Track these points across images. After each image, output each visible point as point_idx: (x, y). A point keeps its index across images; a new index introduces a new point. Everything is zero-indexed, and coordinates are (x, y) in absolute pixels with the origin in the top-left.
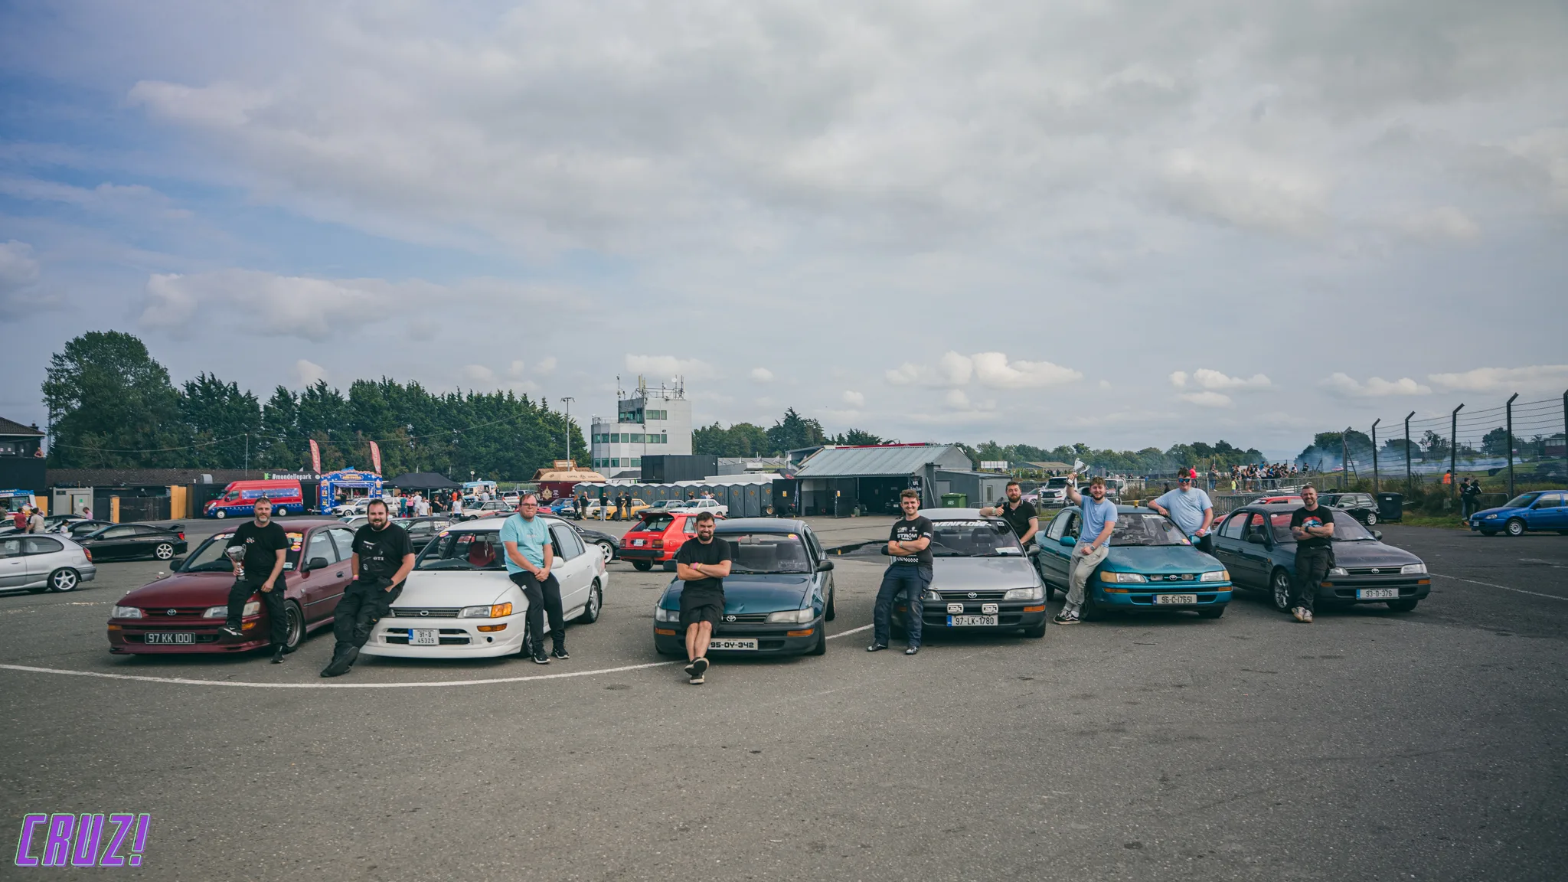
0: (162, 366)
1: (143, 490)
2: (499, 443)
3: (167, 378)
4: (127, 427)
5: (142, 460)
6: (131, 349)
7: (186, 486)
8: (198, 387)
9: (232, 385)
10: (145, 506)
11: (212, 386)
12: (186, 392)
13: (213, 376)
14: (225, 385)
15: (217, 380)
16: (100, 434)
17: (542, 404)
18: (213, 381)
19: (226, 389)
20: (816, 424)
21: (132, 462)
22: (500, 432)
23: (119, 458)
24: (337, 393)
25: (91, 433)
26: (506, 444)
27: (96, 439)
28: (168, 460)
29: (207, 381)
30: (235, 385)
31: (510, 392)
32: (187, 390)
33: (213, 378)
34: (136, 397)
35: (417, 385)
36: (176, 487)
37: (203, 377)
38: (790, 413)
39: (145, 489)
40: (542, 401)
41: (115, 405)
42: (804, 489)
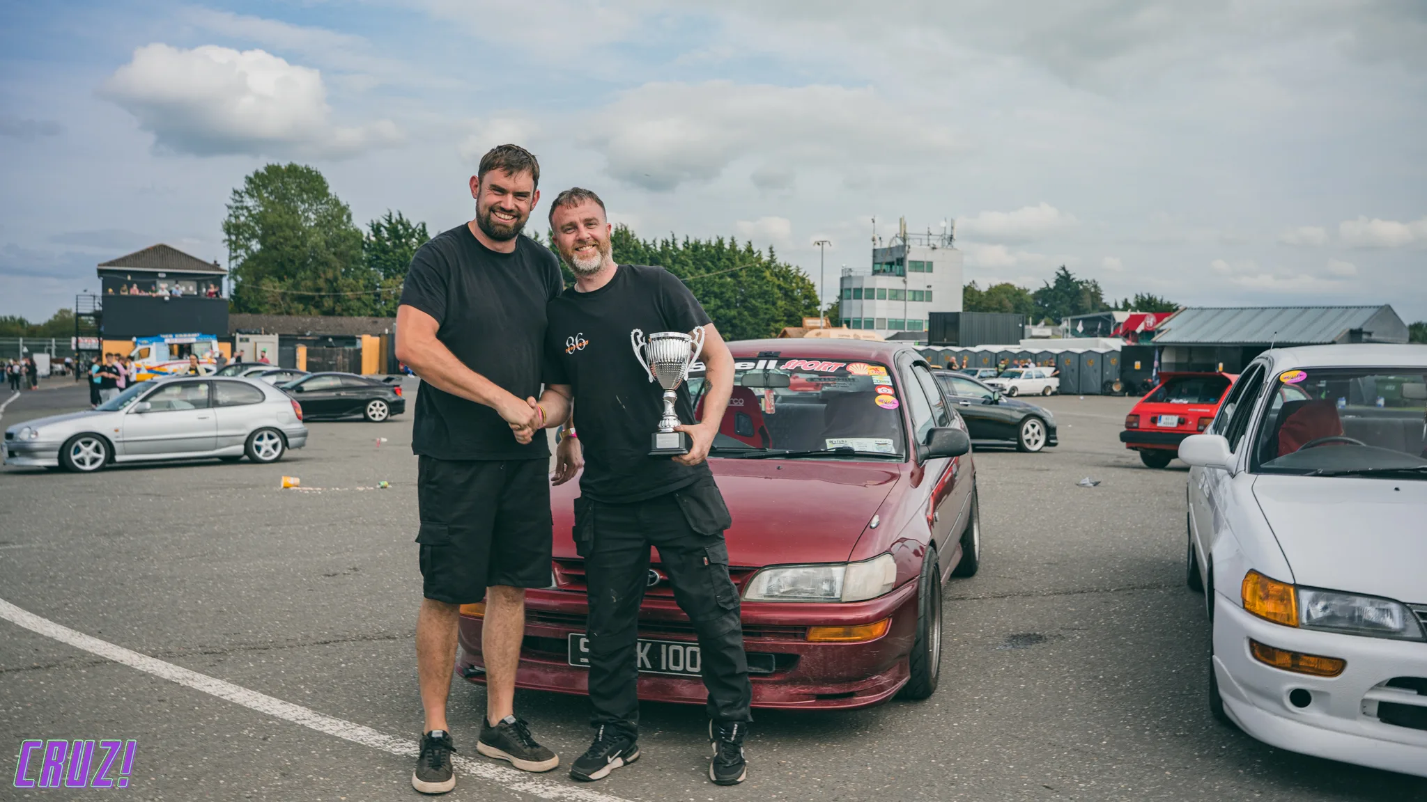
0: (343, 203)
1: (330, 340)
2: (721, 299)
3: (349, 217)
4: (308, 273)
5: (325, 309)
6: (312, 184)
7: (379, 336)
8: (385, 228)
9: (420, 227)
10: (334, 358)
11: (400, 227)
12: (372, 233)
13: (400, 215)
14: (414, 226)
15: (405, 220)
16: (281, 279)
17: (769, 254)
18: (401, 222)
19: (414, 231)
20: (1095, 286)
21: (314, 311)
22: (722, 285)
23: (301, 307)
24: (537, 236)
25: (271, 277)
26: (727, 300)
27: (277, 284)
28: (353, 310)
29: (394, 221)
30: (424, 225)
31: (733, 239)
32: (373, 230)
33: (401, 218)
34: (317, 239)
35: (626, 229)
36: (369, 336)
37: (390, 216)
38: (1062, 273)
39: (333, 337)
40: (768, 250)
41: (296, 247)
42: (1164, 360)
